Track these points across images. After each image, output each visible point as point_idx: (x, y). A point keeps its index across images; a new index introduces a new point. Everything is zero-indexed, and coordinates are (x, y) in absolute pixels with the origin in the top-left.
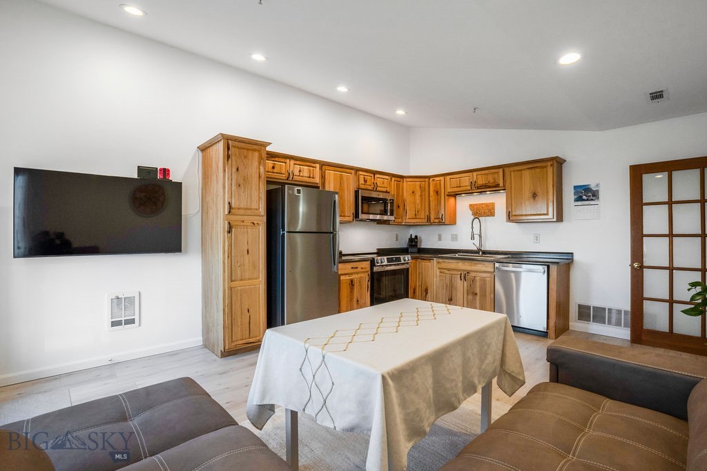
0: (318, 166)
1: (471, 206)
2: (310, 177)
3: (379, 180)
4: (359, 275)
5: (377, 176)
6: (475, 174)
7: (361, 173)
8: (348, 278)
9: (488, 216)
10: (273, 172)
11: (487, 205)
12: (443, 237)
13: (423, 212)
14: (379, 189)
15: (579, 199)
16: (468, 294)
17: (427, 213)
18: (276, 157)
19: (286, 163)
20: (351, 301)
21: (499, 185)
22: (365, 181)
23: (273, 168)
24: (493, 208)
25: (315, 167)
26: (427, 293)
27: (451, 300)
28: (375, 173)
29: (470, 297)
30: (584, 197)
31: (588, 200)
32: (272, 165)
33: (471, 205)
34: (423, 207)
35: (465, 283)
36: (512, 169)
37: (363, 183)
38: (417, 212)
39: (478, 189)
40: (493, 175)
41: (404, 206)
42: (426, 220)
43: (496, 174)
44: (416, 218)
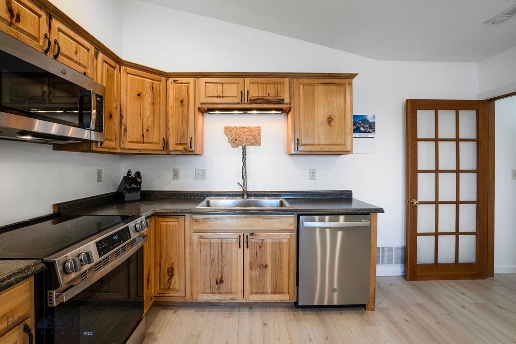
1: (227, 130)
3: (63, 38)
6: (247, 80)
9: (253, 144)
11: (250, 130)
12: (181, 174)
13: (156, 132)
14: (60, 59)
15: (357, 130)
16: (251, 269)
17: (164, 135)
24: (259, 135)
26: (172, 276)
27: (222, 281)
29: (255, 273)
30: (362, 129)
31: (365, 132)
33: (227, 128)
34: (156, 124)
35: (247, 251)
36: (302, 81)
38: (145, 131)
39: (251, 103)
40: (276, 86)
41: (121, 117)
42: (160, 147)
43: (279, 86)
44: (144, 142)
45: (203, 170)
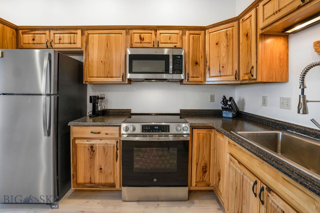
0: (79, 32)
2: (71, 43)
3: (163, 36)
4: (103, 142)
5: (159, 32)
7: (134, 31)
8: (85, 142)
10: (34, 44)
12: (269, 100)
13: (230, 67)
14: (161, 45)
17: (236, 68)
18: (35, 30)
19: (45, 34)
22: (141, 39)
23: (34, 40)
25: (77, 33)
28: (156, 29)
32: (33, 38)
37: (139, 41)
38: (221, 68)
41: (206, 61)
42: (233, 78)
44: (220, 76)
45: (288, 100)
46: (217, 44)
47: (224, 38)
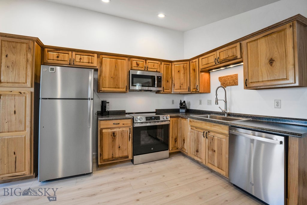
0: (96, 55)
1: (220, 79)
2: (89, 63)
3: (150, 64)
4: (121, 129)
5: (148, 61)
6: (218, 51)
7: (133, 59)
8: (110, 131)
9: (233, 85)
10: (58, 60)
11: (231, 77)
12: (202, 102)
13: (186, 85)
14: (149, 70)
16: (208, 150)
17: (188, 85)
18: (59, 50)
19: (68, 54)
20: (113, 147)
21: (237, 57)
22: (138, 65)
23: (58, 57)
25: (94, 56)
26: (184, 143)
27: (198, 151)
28: (146, 59)
29: (210, 153)
32: (57, 55)
33: (220, 78)
34: (186, 81)
35: (207, 140)
36: (247, 40)
37: (136, 66)
38: (181, 85)
39: (220, 63)
40: (232, 50)
41: (172, 81)
42: (187, 90)
43: (234, 49)
44: (181, 89)
45: (211, 101)
46: (178, 71)
47: (182, 69)
